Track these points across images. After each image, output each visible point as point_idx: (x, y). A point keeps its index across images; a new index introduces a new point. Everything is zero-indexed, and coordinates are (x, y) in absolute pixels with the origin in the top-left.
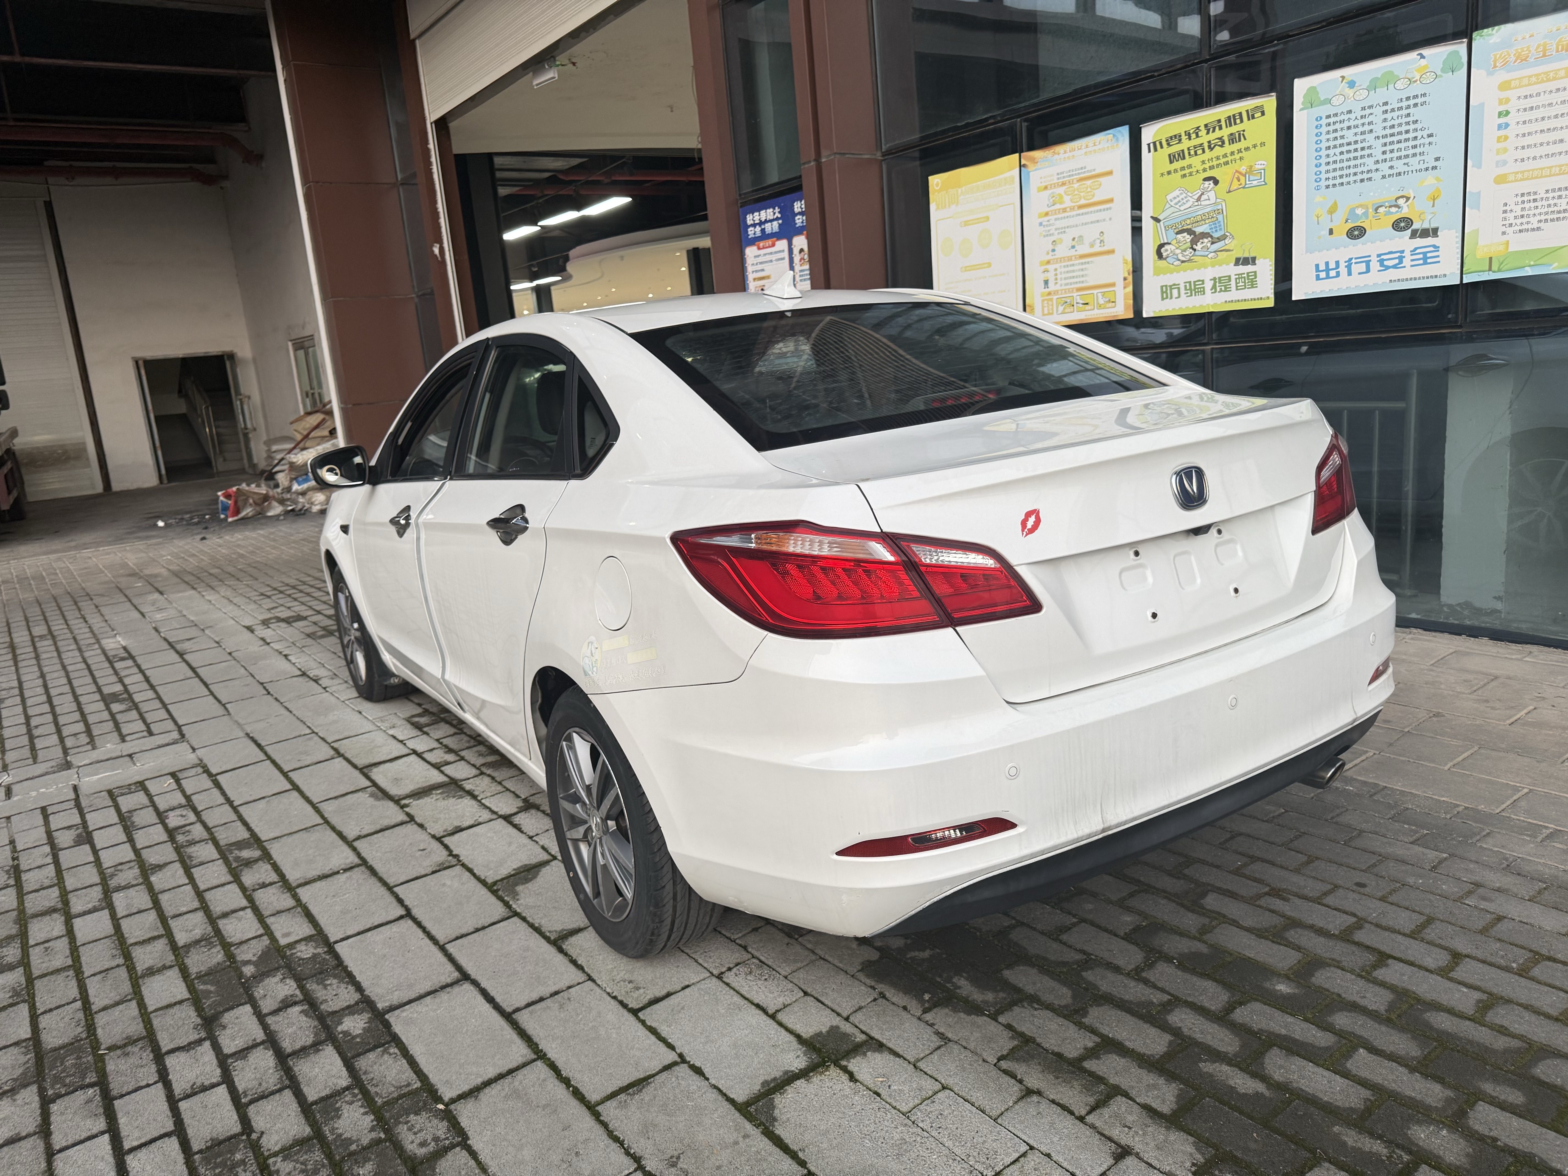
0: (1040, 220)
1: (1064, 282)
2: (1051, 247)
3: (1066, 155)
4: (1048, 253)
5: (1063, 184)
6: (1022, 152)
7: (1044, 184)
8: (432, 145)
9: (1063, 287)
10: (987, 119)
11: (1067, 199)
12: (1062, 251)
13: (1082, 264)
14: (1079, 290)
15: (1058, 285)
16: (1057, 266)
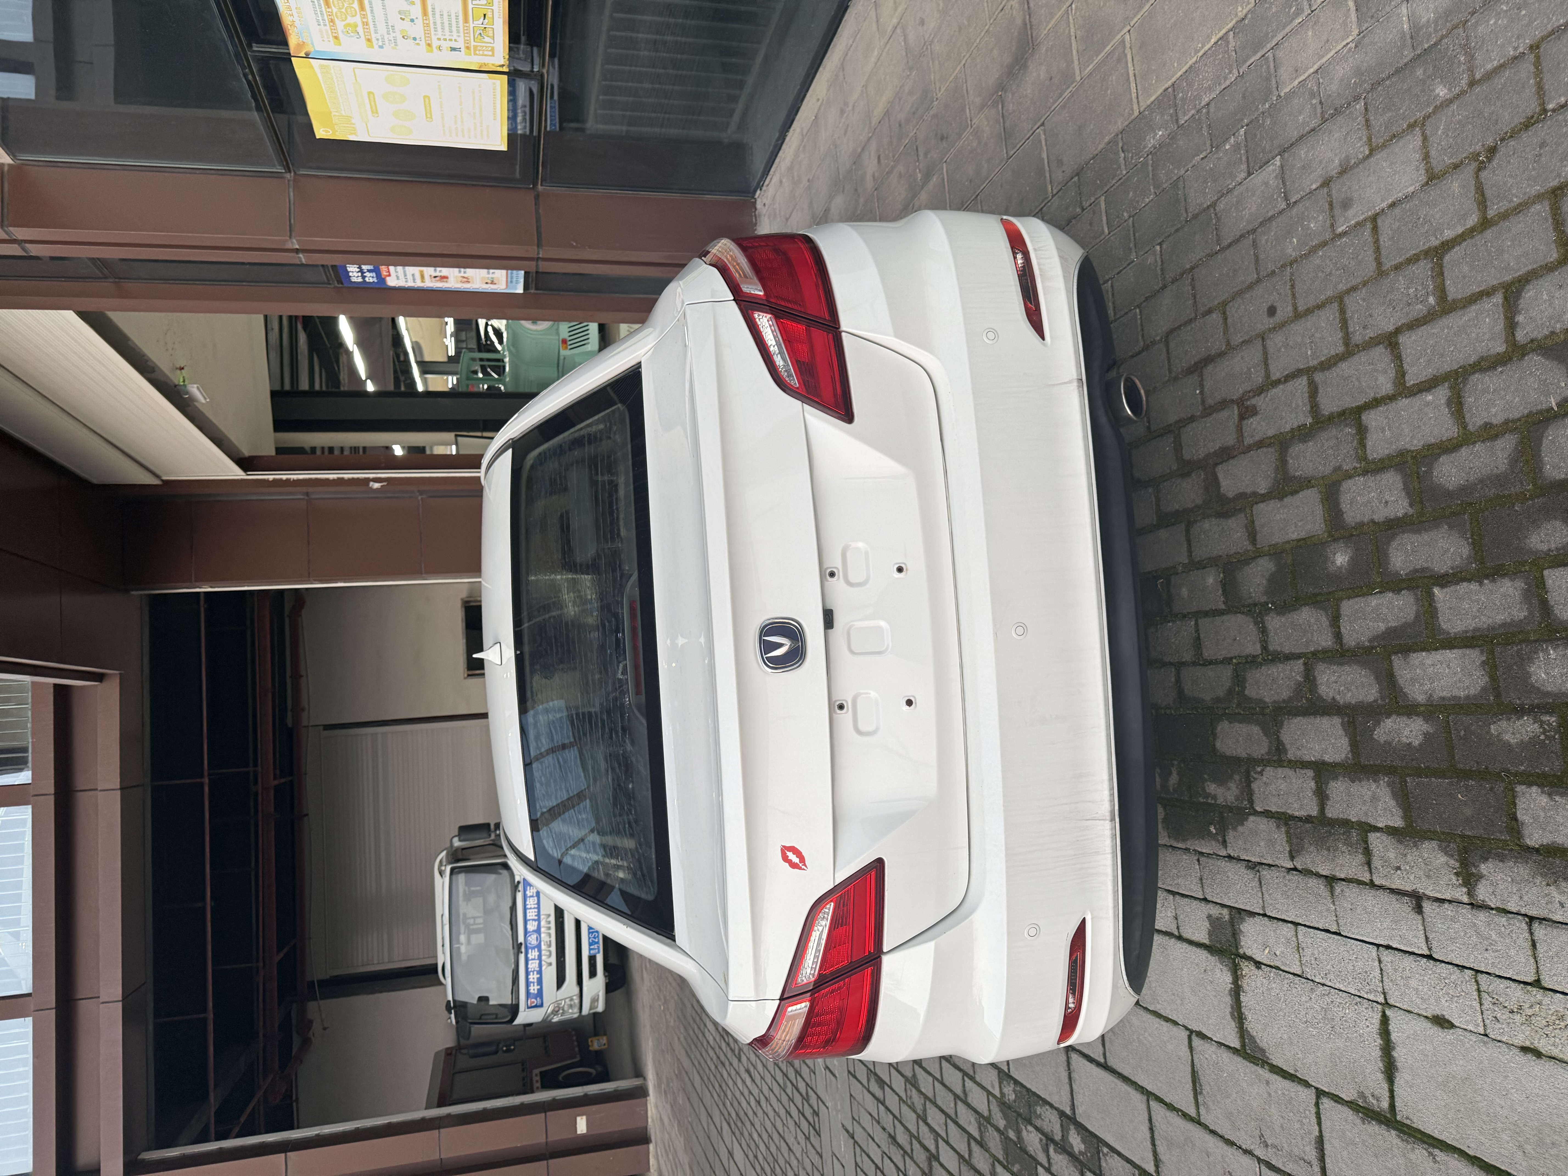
0: (376, 47)
1: (455, 33)
2: (411, 41)
3: (295, 15)
4: (418, 44)
5: (332, 21)
6: (289, 54)
7: (331, 39)
8: (270, 476)
9: (462, 34)
10: (249, 82)
11: (350, 20)
12: (417, 30)
13: (434, 14)
14: (466, 20)
15: (458, 39)
16: (434, 38)
